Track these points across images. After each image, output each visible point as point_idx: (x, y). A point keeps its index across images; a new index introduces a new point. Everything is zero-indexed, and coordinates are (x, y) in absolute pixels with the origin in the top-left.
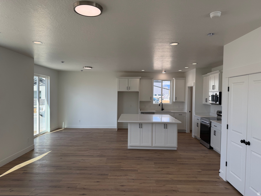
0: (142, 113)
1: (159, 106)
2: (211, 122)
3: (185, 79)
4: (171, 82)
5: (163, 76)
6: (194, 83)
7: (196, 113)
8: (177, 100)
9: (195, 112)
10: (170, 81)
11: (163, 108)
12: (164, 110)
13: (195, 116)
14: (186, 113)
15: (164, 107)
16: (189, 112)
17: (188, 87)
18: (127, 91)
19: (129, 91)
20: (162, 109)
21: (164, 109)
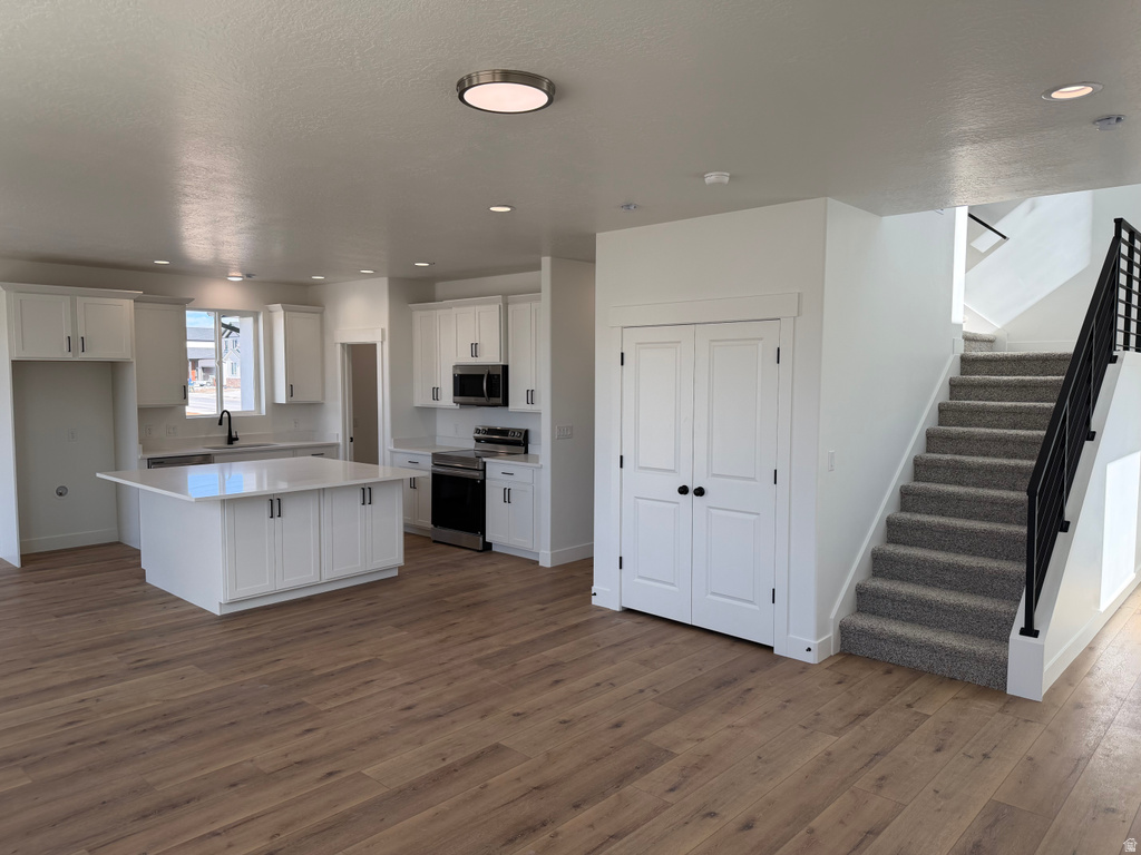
0: (154, 463)
1: (220, 423)
2: (485, 463)
3: (322, 313)
4: (256, 321)
5: (224, 294)
6: (383, 330)
7: (397, 443)
8: (298, 398)
9: (392, 436)
10: (255, 315)
11: (234, 434)
12: (236, 443)
13: (392, 452)
14: (336, 445)
15: (237, 430)
16: (348, 440)
17: (343, 345)
18: (69, 357)
19: (82, 357)
20: (231, 440)
21: (237, 439)
